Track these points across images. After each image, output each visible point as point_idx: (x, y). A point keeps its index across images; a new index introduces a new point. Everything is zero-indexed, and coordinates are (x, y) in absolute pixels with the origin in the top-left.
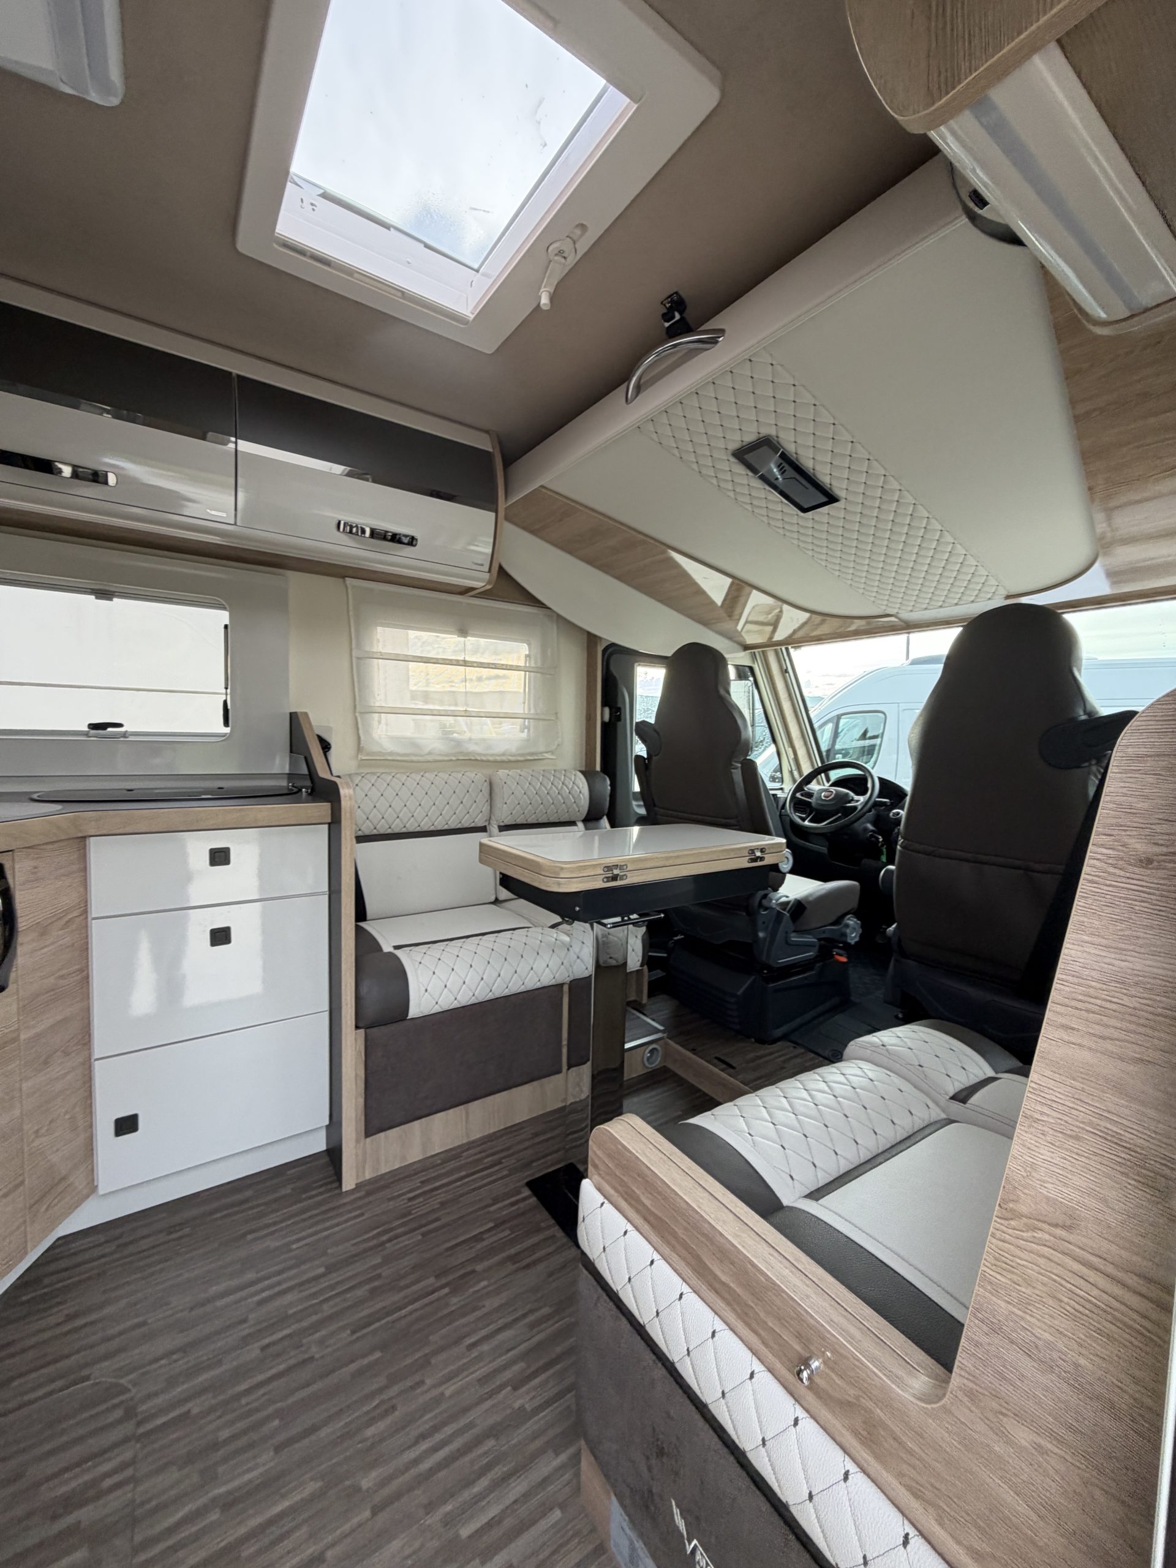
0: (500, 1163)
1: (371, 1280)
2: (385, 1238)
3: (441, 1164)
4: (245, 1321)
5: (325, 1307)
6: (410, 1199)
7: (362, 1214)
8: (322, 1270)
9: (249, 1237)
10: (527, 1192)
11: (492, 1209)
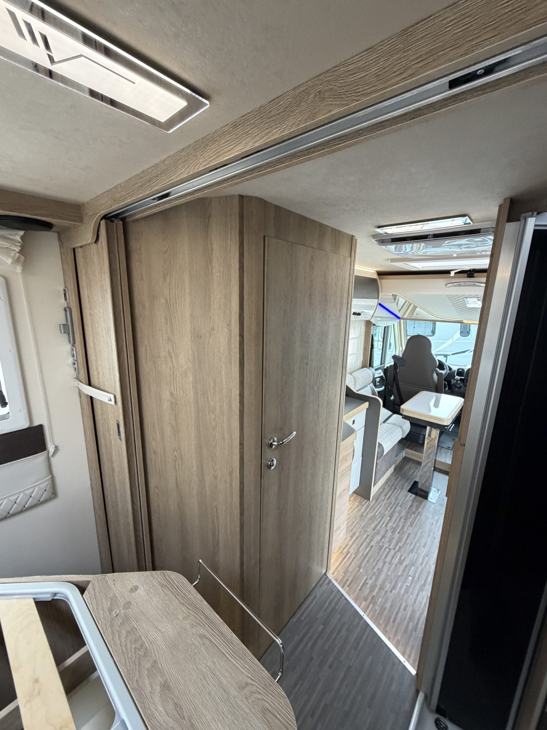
0: (395, 488)
1: (402, 517)
2: (393, 509)
3: (383, 491)
4: (387, 530)
5: (400, 523)
6: (387, 500)
7: (381, 506)
8: (389, 518)
9: (364, 514)
10: (410, 494)
11: (407, 498)
